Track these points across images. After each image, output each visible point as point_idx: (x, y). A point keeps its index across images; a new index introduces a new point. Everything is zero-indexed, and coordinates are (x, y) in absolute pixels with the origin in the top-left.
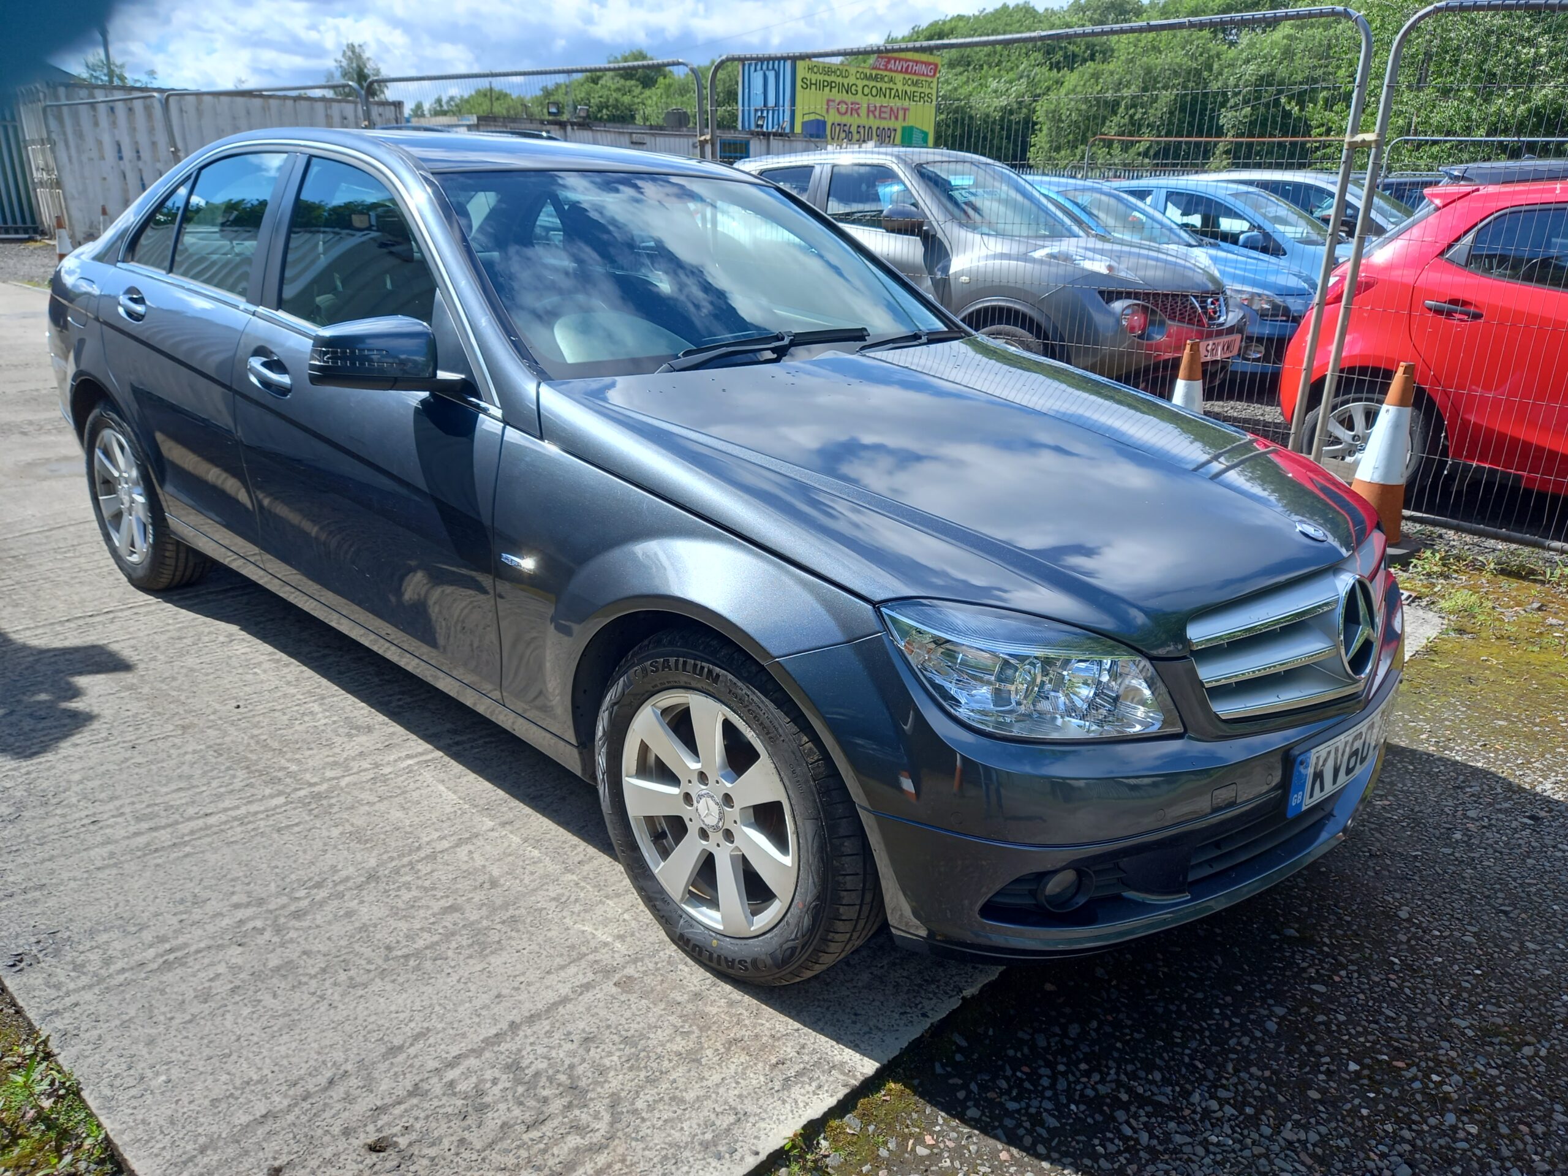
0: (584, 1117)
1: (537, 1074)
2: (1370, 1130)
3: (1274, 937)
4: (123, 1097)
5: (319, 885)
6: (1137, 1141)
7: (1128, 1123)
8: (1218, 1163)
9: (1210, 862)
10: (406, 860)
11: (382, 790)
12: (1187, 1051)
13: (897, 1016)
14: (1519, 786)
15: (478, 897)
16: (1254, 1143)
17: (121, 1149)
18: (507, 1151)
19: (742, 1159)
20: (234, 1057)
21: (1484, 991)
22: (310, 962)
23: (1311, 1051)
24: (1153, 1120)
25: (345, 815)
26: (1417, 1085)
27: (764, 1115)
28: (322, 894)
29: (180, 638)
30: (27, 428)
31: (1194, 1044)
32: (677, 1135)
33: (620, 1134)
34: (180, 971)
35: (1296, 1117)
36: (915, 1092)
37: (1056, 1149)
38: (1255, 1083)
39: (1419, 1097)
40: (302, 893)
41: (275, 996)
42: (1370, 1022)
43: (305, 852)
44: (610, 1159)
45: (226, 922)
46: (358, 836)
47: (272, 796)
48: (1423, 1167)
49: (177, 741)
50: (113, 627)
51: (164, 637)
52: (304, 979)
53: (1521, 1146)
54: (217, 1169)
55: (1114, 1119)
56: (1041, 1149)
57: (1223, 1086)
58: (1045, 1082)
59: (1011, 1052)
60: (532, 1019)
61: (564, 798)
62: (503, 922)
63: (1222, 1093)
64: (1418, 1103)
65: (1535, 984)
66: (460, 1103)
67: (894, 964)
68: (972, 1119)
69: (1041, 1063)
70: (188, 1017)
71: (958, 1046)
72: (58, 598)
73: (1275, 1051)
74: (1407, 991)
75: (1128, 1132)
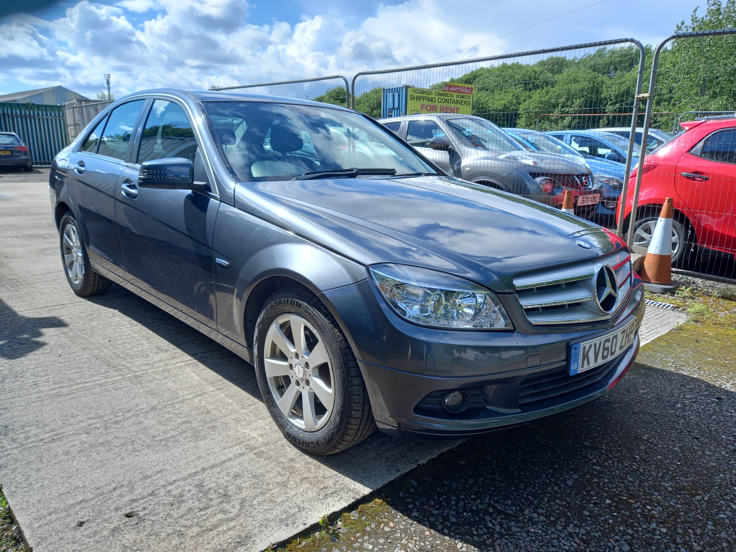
0: (227, 507)
1: (210, 489)
2: (612, 529)
3: (578, 445)
4: (20, 491)
5: (129, 411)
6: (494, 529)
7: (491, 522)
8: (533, 540)
9: (532, 395)
10: (170, 402)
11: (166, 374)
12: (526, 492)
13: (384, 471)
14: (714, 385)
15: (199, 418)
16: (552, 533)
17: (14, 512)
18: (188, 519)
19: (298, 526)
20: (74, 477)
21: (680, 471)
22: (117, 441)
23: (588, 494)
24: (504, 521)
25: (147, 384)
26: (639, 510)
27: (312, 509)
28: (130, 414)
29: (91, 315)
30: (46, 236)
31: (530, 489)
32: (269, 516)
33: (243, 514)
34: (58, 443)
35: (576, 522)
36: (388, 503)
37: (453, 531)
38: (557, 507)
39: (639, 516)
40: (120, 414)
41: (98, 454)
42: (620, 483)
43: (126, 398)
44: (235, 524)
45: (83, 424)
46: (151, 392)
47: (116, 376)
48: (636, 546)
49: (80, 354)
50: (63, 310)
51: (85, 314)
52: (113, 448)
53: (687, 538)
54: (55, 521)
55: (484, 520)
56: (446, 531)
57: (541, 508)
58: (453, 503)
59: (439, 489)
60: (213, 467)
61: (248, 380)
62: (209, 428)
63: (540, 511)
64: (638, 518)
65: (707, 469)
66: (171, 499)
67: (388, 450)
68: (414, 517)
69: (453, 494)
70: (57, 461)
71: (412, 485)
72: (42, 299)
73: (570, 494)
74: (641, 470)
75: (490, 525)
